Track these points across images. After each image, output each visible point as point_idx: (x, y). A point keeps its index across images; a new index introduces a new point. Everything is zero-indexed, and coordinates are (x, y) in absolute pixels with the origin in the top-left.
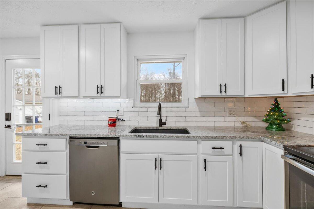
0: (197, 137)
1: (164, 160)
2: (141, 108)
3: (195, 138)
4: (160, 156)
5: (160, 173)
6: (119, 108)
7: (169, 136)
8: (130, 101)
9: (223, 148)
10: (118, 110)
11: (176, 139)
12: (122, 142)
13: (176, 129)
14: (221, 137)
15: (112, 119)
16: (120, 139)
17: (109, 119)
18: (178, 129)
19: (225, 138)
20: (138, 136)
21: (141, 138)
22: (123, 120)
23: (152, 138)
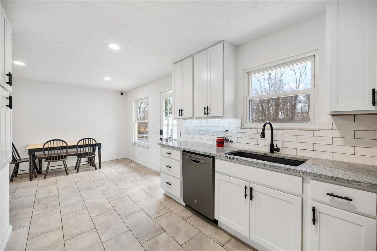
0: (301, 173)
1: (255, 191)
2: (250, 129)
3: (298, 172)
4: (252, 185)
5: (252, 204)
6: (228, 128)
7: (261, 163)
8: (239, 121)
9: (351, 200)
10: (227, 131)
11: (271, 169)
12: (217, 162)
13: (292, 159)
14: (348, 180)
15: (219, 139)
16: (215, 158)
17: (217, 139)
18: (294, 159)
19: (356, 183)
20: (228, 157)
21: (232, 160)
22: (231, 142)
23: (243, 163)
